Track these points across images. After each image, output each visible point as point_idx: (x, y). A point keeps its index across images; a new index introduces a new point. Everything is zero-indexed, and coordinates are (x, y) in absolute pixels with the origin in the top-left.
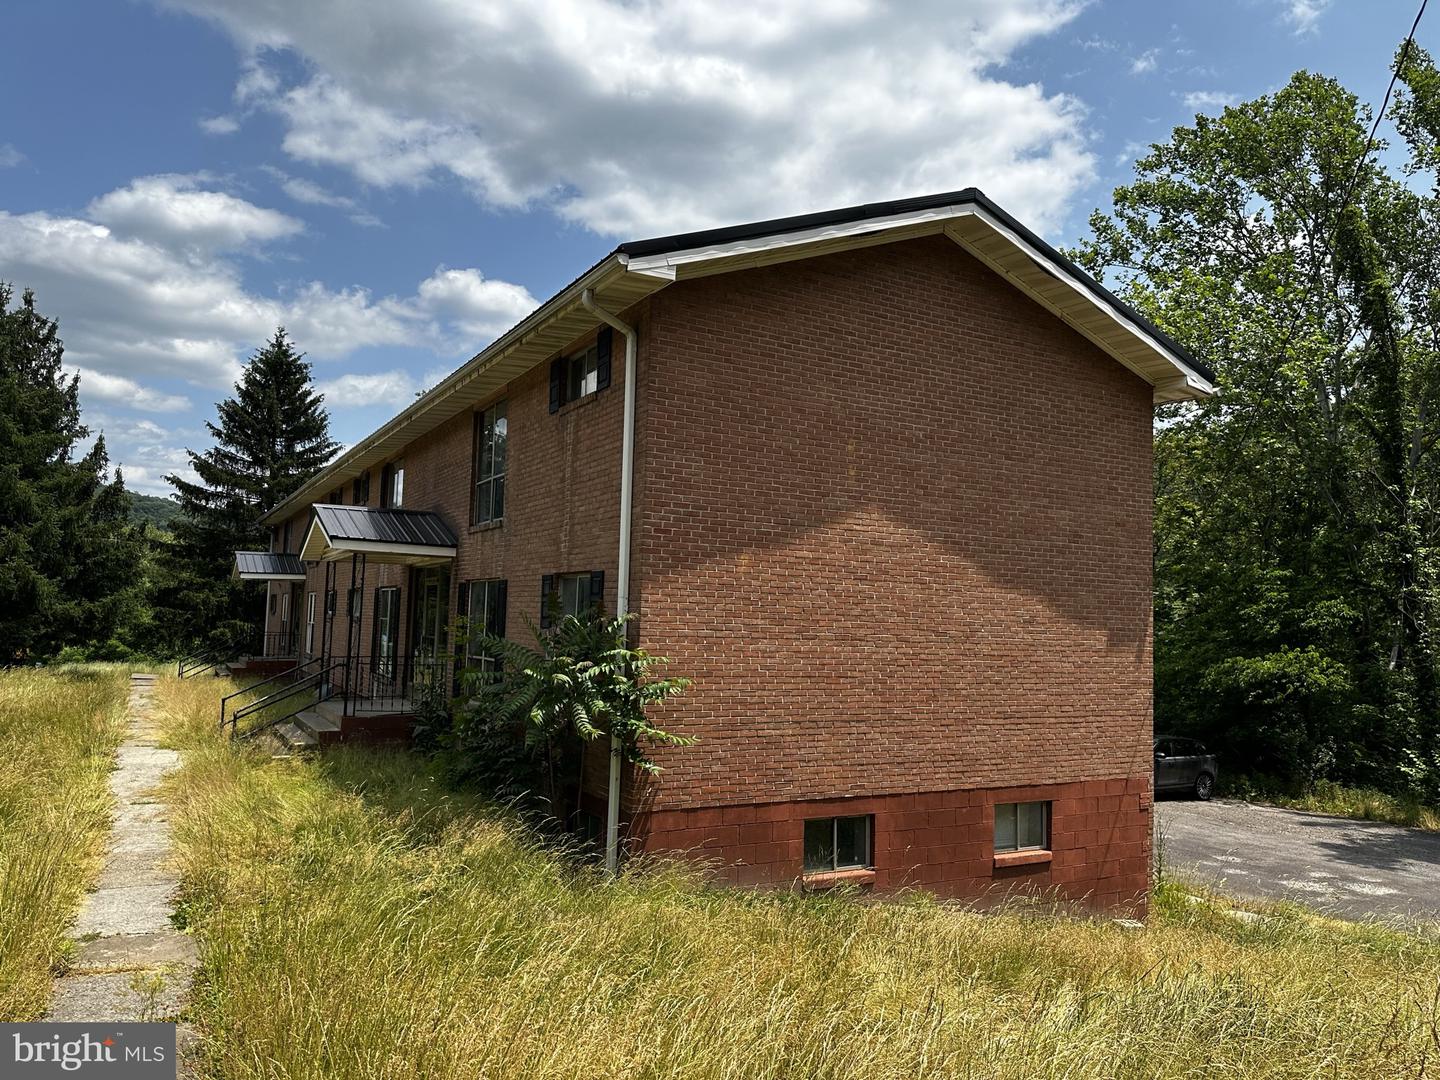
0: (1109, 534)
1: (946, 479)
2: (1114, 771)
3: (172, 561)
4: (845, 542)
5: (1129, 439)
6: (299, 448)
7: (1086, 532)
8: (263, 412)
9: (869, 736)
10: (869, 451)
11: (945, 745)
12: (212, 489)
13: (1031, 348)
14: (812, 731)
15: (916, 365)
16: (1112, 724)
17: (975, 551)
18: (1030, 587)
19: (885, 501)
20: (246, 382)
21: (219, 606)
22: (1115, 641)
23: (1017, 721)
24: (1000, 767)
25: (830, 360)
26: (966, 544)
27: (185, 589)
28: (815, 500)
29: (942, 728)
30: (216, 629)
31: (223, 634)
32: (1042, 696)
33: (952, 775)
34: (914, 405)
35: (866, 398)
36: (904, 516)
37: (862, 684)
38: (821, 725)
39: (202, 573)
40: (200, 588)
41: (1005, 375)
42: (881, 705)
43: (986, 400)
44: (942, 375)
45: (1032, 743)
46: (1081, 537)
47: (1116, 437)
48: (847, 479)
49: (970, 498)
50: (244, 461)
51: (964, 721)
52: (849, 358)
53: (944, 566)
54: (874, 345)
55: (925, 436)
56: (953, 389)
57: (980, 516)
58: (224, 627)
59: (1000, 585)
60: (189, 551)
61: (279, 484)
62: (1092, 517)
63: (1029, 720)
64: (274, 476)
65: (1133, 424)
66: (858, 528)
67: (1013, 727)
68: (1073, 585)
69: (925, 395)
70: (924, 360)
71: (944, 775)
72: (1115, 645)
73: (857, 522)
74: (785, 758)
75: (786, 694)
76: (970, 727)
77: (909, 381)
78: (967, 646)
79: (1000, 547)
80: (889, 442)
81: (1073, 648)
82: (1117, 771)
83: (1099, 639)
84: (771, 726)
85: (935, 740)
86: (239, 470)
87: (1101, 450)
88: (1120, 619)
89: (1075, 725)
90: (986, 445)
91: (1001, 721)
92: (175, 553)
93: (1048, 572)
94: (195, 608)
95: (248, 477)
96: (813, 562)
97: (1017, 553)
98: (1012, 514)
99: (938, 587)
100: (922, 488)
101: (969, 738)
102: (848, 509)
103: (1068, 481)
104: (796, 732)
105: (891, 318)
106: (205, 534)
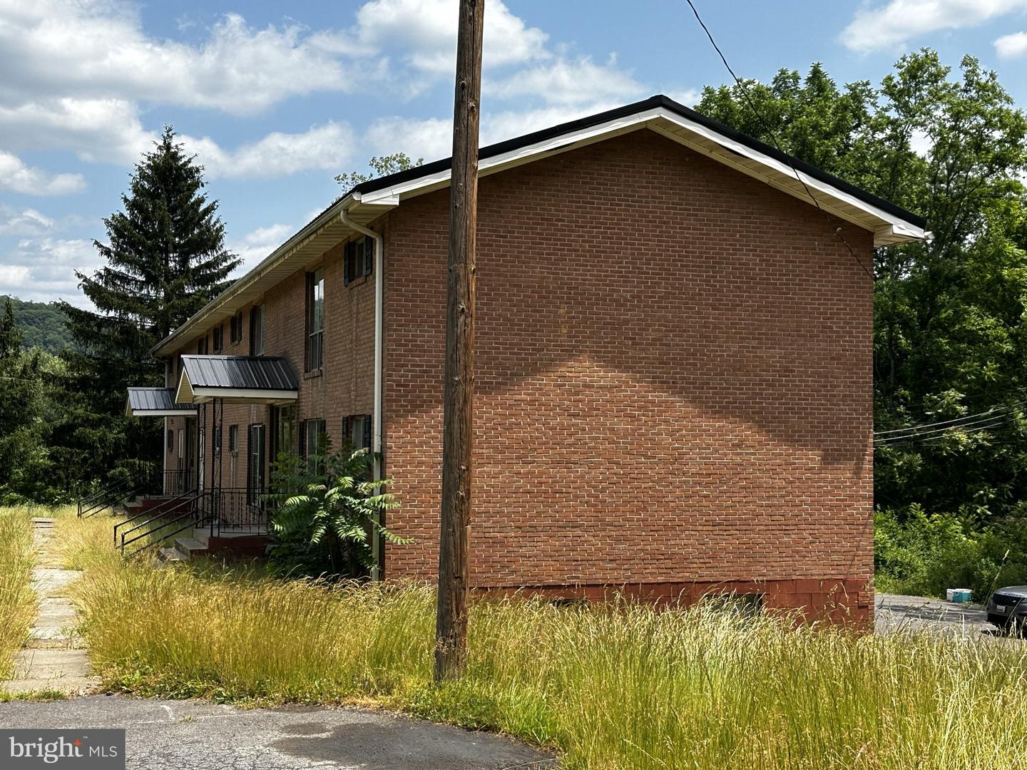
0: (823, 367)
1: (653, 330)
2: (829, 572)
3: (66, 395)
4: (560, 386)
5: (845, 282)
6: (193, 264)
7: (798, 367)
8: (154, 225)
9: (583, 539)
10: (580, 313)
11: (655, 546)
12: (104, 314)
13: (738, 213)
14: (531, 534)
15: (623, 239)
16: (826, 531)
17: (681, 387)
18: (738, 417)
19: (595, 352)
20: (135, 191)
21: (117, 444)
22: (830, 459)
23: (724, 527)
24: (708, 565)
25: (542, 244)
26: (673, 383)
27: (81, 425)
28: (531, 354)
29: (651, 533)
30: (114, 468)
31: (122, 473)
32: (751, 507)
33: (661, 571)
34: (621, 272)
35: (576, 270)
36: (615, 362)
37: (576, 497)
38: (540, 529)
39: (99, 407)
40: (95, 425)
41: (711, 239)
42: (595, 514)
43: (692, 262)
44: (647, 245)
45: (740, 546)
46: (792, 371)
47: (830, 282)
48: (559, 336)
49: (678, 345)
50: (137, 281)
51: (673, 528)
52: (559, 240)
53: (653, 402)
54: (582, 227)
55: (633, 297)
56: (659, 255)
57: (687, 359)
58: (123, 466)
59: (708, 416)
60: (83, 383)
61: (173, 307)
62: (803, 354)
63: (738, 527)
64: (168, 298)
65: (850, 269)
66: (570, 374)
67: (721, 533)
68: (783, 413)
69: (631, 263)
70: (631, 234)
71: (654, 571)
72: (829, 464)
73: (569, 370)
74: (508, 555)
75: (508, 505)
76: (679, 533)
77: (616, 253)
78: (676, 466)
79: (708, 384)
80: (598, 304)
81: (784, 467)
82: (833, 572)
83: (813, 457)
84: (496, 530)
85: (645, 542)
86: (131, 292)
87: (814, 295)
88: (836, 441)
89: (786, 532)
90: (692, 299)
91: (710, 528)
92: (68, 387)
93: (757, 403)
94: (91, 447)
95: (141, 300)
96: (531, 403)
97: (725, 388)
98: (719, 356)
99: (647, 419)
100: (631, 339)
101: (678, 542)
102: (563, 360)
103: (778, 324)
104: (518, 535)
105: (597, 204)
106: (99, 364)
